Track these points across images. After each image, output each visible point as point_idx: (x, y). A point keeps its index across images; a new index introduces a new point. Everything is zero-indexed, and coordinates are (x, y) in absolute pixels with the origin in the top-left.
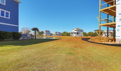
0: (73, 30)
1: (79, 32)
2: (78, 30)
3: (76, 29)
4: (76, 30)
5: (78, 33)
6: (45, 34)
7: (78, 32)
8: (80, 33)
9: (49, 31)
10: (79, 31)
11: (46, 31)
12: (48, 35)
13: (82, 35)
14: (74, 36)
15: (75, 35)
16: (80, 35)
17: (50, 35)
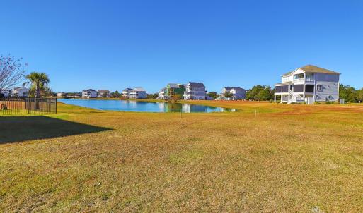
0: (288, 74)
1: (319, 83)
2: (309, 75)
3: (302, 69)
4: (300, 76)
5: (309, 88)
6: (189, 95)
7: (311, 81)
8: (320, 86)
9: (201, 85)
10: (319, 80)
11: (192, 85)
12: (197, 97)
13: (336, 98)
14: (289, 102)
15: (294, 97)
16: (324, 96)
17: (204, 97)
